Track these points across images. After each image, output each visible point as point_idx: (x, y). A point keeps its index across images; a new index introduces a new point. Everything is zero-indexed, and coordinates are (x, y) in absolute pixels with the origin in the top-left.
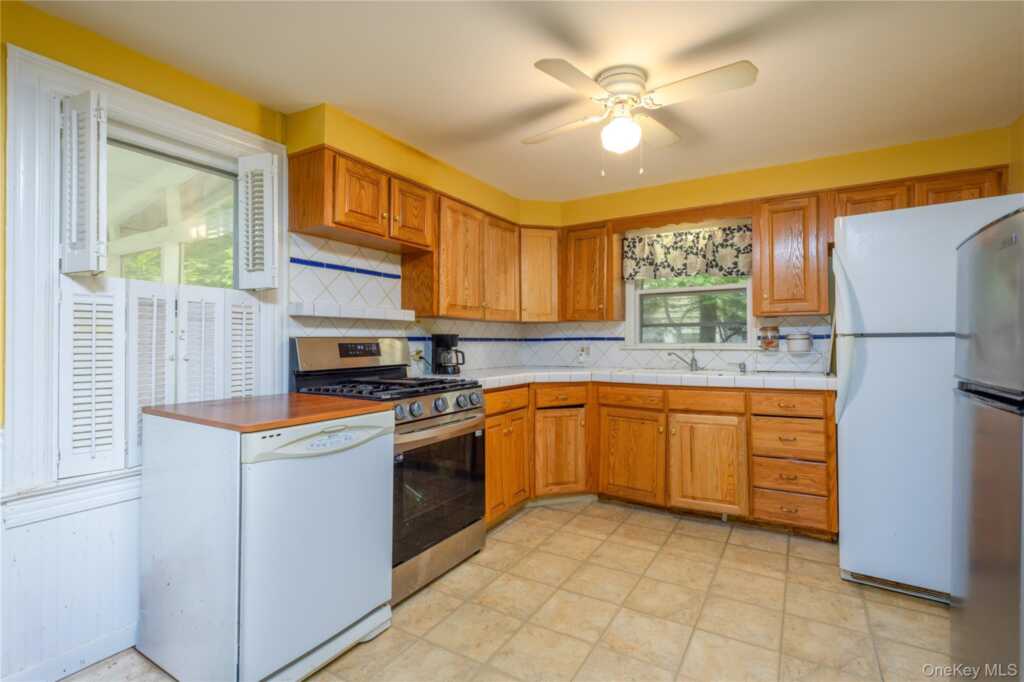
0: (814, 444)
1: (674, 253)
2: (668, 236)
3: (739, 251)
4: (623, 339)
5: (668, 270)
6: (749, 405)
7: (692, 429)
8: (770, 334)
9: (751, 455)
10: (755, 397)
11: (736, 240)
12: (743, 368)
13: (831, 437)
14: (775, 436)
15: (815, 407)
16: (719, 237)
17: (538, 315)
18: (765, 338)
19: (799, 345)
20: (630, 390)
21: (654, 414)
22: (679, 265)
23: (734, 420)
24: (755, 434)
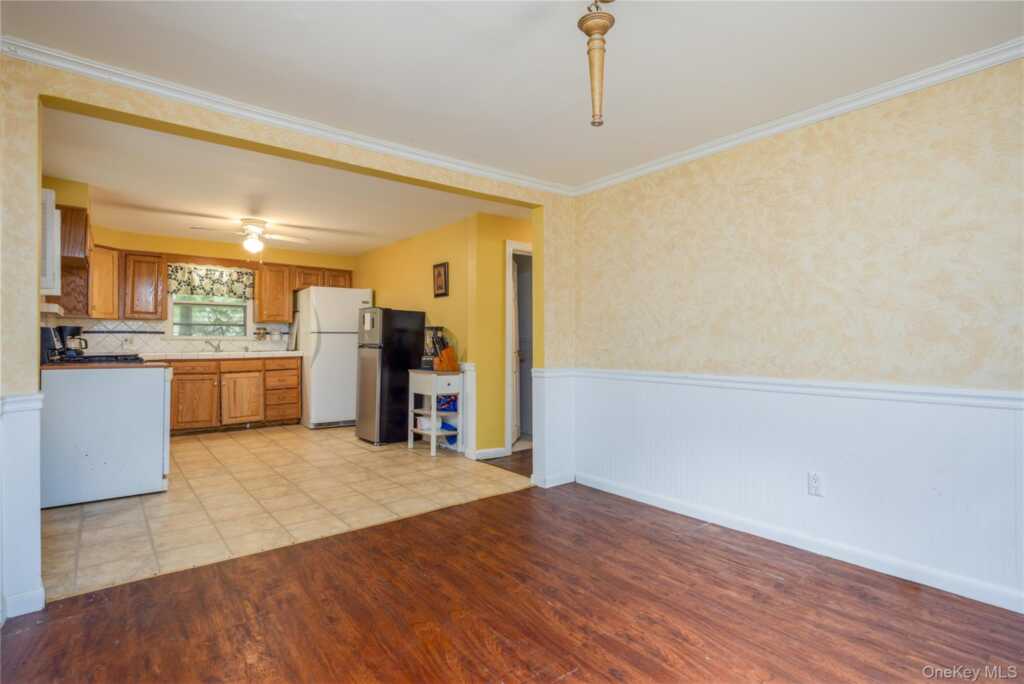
0: (292, 381)
1: (206, 281)
2: (202, 270)
3: (246, 286)
4: (163, 333)
5: (202, 291)
6: (265, 366)
7: (235, 382)
8: (262, 331)
9: (266, 390)
10: (267, 362)
11: (244, 279)
12: (247, 349)
13: (301, 377)
14: (277, 379)
15: (293, 364)
16: (235, 276)
17: (105, 314)
18: (259, 334)
19: (276, 337)
20: (193, 364)
21: (211, 376)
22: (208, 288)
23: (257, 374)
24: (268, 380)
